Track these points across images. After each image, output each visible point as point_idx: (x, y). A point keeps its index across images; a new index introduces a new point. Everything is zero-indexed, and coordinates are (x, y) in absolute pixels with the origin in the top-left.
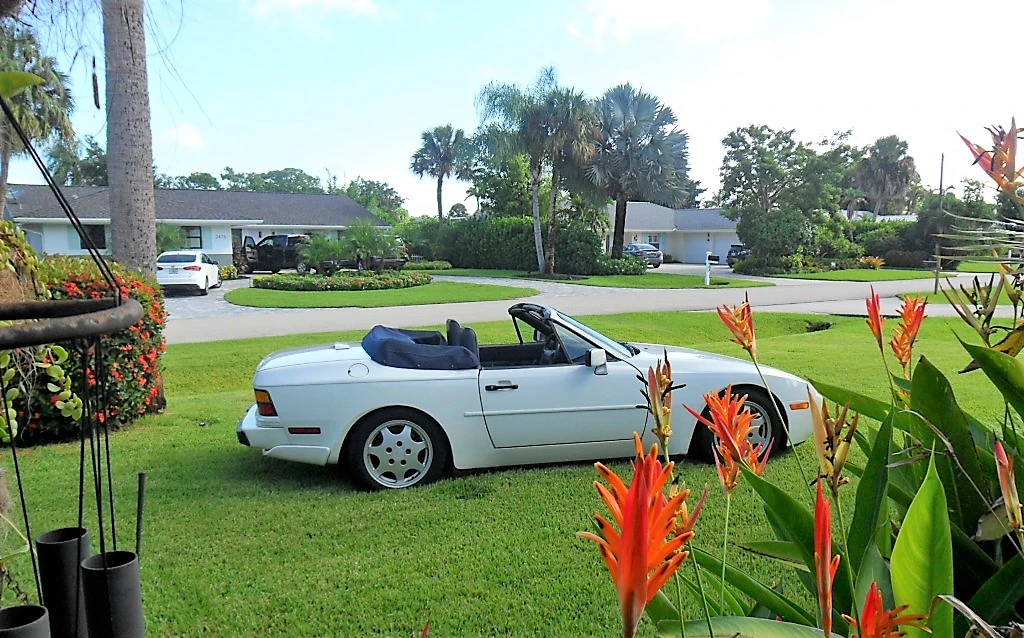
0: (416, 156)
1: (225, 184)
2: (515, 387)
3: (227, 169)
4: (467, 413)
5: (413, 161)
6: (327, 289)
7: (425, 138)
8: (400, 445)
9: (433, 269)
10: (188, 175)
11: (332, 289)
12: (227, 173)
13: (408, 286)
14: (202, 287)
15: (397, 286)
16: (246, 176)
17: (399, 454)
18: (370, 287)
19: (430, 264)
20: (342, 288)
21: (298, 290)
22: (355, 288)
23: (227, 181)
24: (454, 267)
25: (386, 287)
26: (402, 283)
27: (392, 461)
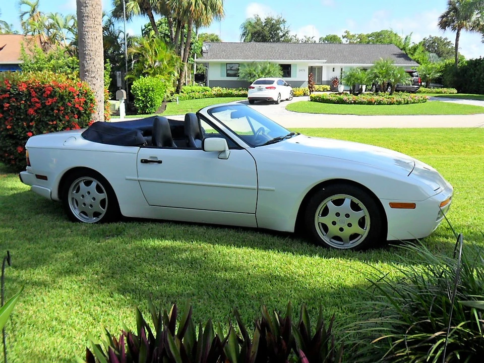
0: (443, 17)
1: (344, 41)
2: (160, 162)
3: (346, 32)
4: (128, 177)
5: (440, 21)
6: (351, 103)
7: (450, 4)
8: (89, 194)
9: (442, 93)
10: (324, 37)
11: (355, 103)
12: (346, 34)
13: (407, 103)
14: (275, 99)
15: (399, 103)
16: (357, 36)
17: (88, 200)
18: (379, 103)
19: (440, 90)
20: (361, 103)
21: (335, 103)
22: (370, 103)
23: (345, 39)
24: (458, 93)
25: (391, 104)
26: (403, 102)
27: (84, 204)
